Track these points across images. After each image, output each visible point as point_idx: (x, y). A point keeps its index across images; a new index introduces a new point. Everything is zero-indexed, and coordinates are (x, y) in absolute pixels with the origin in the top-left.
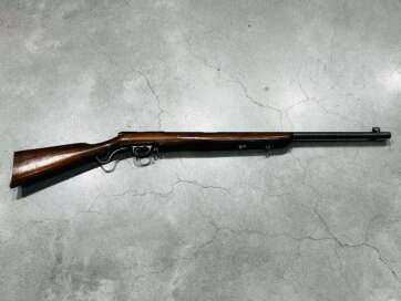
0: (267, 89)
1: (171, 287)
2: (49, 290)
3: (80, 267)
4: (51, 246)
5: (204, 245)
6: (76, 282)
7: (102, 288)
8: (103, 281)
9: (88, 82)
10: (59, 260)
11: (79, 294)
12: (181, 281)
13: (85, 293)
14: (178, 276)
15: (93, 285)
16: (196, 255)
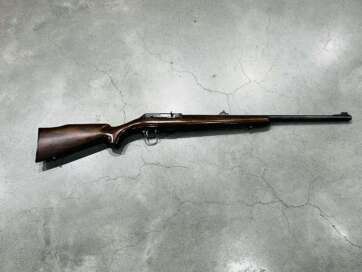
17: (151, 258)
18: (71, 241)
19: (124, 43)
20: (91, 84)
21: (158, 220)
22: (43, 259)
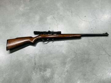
0: (85, 16)
1: (66, 70)
2: (34, 72)
3: (41, 66)
4: (33, 61)
5: (73, 58)
6: (41, 70)
7: (48, 71)
8: (48, 69)
9: (37, 18)
10: (35, 64)
11: (42, 73)
12: (68, 68)
13: (43, 72)
14: (68, 67)
15: (45, 70)
16: (71, 61)
17: (68, 70)
18: (43, 64)
19: (57, 6)
20: (47, 18)
21: (69, 59)
22: (34, 69)
